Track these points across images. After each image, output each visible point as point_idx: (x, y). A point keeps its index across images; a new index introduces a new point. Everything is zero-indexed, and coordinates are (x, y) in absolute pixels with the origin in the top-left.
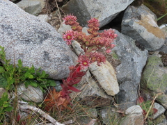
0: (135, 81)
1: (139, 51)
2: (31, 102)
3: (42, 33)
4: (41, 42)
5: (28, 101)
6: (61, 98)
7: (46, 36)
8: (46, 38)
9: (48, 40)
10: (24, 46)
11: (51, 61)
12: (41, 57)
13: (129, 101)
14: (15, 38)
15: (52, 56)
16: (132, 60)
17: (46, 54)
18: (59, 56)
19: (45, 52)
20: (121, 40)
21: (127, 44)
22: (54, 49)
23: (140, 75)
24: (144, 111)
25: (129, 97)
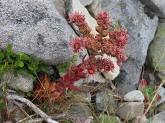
0: (139, 62)
1: (147, 20)
2: (19, 92)
3: (37, 12)
4: (35, 22)
5: (15, 90)
6: (56, 93)
7: (42, 16)
8: (41, 18)
9: (45, 21)
10: (14, 27)
11: (45, 46)
12: (34, 40)
13: (130, 83)
14: (5, 16)
15: (47, 40)
16: (139, 35)
17: (40, 37)
18: (55, 40)
19: (39, 35)
20: (127, 8)
21: (135, 15)
22: (50, 31)
23: (146, 54)
24: (146, 98)
25: (130, 79)
